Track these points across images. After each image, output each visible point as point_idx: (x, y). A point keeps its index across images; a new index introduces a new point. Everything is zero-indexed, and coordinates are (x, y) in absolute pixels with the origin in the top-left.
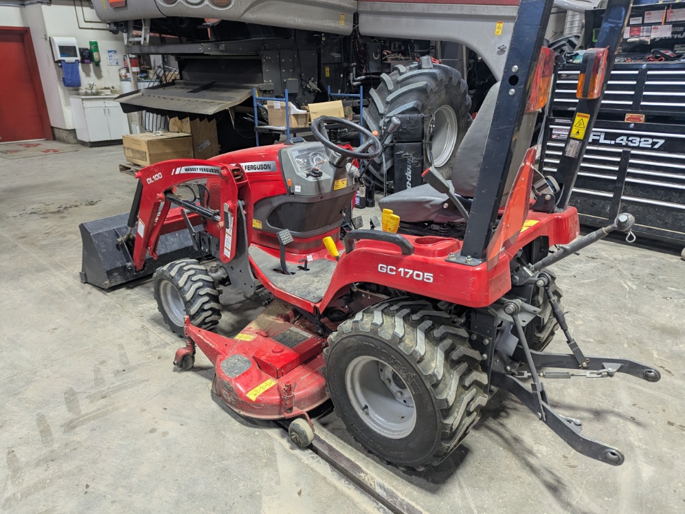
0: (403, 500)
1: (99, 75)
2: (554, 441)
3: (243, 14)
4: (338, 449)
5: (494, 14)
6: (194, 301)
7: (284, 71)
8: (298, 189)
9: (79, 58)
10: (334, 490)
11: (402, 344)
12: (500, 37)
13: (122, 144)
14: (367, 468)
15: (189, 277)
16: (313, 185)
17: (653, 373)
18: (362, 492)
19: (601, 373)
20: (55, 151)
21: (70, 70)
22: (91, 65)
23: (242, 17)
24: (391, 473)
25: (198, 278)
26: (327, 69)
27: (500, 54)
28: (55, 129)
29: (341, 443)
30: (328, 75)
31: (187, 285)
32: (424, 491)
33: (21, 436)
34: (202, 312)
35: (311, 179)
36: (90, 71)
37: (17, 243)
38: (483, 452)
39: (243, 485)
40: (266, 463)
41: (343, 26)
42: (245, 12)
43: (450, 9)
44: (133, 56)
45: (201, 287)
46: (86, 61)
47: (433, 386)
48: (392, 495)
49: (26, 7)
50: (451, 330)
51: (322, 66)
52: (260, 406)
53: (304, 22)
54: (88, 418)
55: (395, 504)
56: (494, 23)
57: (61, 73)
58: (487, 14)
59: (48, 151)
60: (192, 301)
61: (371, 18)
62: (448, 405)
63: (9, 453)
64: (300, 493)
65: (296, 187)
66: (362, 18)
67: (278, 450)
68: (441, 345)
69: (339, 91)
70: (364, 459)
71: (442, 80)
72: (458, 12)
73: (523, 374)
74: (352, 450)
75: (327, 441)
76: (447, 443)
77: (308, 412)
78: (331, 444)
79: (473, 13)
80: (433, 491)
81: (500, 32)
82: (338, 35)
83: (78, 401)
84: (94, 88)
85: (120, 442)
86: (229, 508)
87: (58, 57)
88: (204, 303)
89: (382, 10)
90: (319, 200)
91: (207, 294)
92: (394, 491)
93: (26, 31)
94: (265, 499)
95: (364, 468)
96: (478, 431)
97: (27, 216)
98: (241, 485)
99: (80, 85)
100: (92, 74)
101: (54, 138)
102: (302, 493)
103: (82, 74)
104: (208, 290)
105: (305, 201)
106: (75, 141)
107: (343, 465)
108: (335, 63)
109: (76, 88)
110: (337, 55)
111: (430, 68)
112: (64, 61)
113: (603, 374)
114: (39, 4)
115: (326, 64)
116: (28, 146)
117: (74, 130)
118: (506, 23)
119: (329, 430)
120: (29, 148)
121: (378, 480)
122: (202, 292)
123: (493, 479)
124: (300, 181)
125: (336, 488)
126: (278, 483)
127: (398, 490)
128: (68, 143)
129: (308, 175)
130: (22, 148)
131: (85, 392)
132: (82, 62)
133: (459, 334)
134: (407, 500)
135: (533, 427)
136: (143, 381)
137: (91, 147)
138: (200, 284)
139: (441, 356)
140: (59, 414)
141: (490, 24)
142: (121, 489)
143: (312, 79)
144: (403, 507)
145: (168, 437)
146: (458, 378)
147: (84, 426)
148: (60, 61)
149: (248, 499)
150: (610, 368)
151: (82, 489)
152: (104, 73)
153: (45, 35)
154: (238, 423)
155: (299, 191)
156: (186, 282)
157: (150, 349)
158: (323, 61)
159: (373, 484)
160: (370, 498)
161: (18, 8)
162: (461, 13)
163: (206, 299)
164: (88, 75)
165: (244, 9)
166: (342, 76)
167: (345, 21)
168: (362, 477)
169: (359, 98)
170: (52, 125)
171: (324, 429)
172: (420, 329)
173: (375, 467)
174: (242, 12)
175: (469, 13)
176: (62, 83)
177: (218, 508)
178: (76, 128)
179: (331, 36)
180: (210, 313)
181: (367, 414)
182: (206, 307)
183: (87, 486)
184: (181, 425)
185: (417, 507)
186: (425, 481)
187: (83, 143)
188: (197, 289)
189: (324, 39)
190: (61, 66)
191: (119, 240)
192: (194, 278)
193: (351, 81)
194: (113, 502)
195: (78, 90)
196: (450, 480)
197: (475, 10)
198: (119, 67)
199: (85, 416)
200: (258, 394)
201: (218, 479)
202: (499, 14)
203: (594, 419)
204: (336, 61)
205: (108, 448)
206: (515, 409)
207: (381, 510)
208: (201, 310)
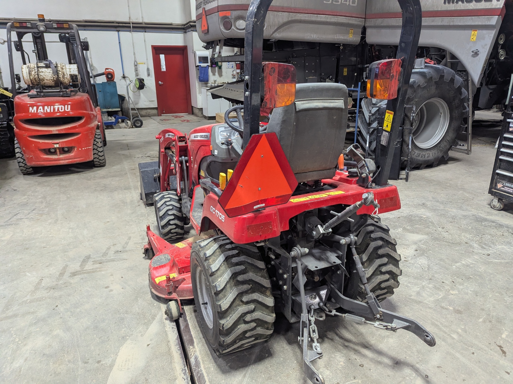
0: (201, 370)
1: (220, 75)
2: (340, 370)
3: (272, 34)
4: (191, 328)
5: (469, 24)
6: (164, 217)
7: (307, 71)
8: (216, 153)
9: (209, 64)
10: (167, 350)
11: (207, 262)
12: (475, 42)
13: (215, 119)
14: (197, 344)
15: (166, 202)
16: (225, 150)
17: (429, 338)
18: (182, 357)
19: (386, 326)
20: (188, 121)
21: (203, 72)
22: (217, 68)
23: (272, 36)
24: (209, 352)
25: (171, 204)
26: (345, 70)
27: (474, 57)
28: (194, 108)
29: (195, 325)
30: (345, 74)
31: (162, 207)
32: (219, 370)
33: (51, 273)
34: (169, 225)
35: (224, 147)
36: (216, 72)
37: (127, 172)
38: (280, 360)
39: (124, 331)
40: (146, 323)
41: (353, 38)
42: (273, 33)
43: (433, 21)
44: (238, 63)
45: (171, 210)
46: (213, 66)
47: (215, 293)
48: (197, 364)
49: (187, 33)
50: (249, 260)
51: (340, 68)
52: (159, 288)
53: (318, 37)
54: (85, 272)
55: (195, 371)
56: (470, 31)
57: (199, 73)
58: (463, 24)
59: (184, 121)
60: (163, 217)
61: (374, 31)
62: (221, 309)
63: (41, 280)
64: (148, 345)
65: (215, 151)
66: (368, 31)
67: (158, 317)
68: (233, 268)
69: (353, 86)
70: (200, 338)
71: (432, 78)
72: (440, 24)
73: (331, 311)
74: (198, 331)
75: (189, 321)
76: (223, 338)
77: (181, 300)
78: (189, 324)
79: (452, 24)
80: (224, 372)
81: (475, 39)
82: (352, 45)
83: (87, 262)
84: (217, 83)
85: (88, 289)
86: (107, 340)
87: (198, 64)
88: (170, 220)
89: (382, 25)
90: (230, 161)
91: (173, 214)
92: (201, 363)
93: (185, 48)
94: (129, 342)
95: (195, 344)
96: (290, 346)
97: (145, 157)
98: (124, 330)
99: (208, 81)
100: (217, 74)
101: (193, 113)
102: (149, 346)
103: (210, 73)
104: (174, 212)
105: (220, 161)
106: (202, 116)
107: (185, 338)
108: (351, 65)
109: (206, 83)
110: (354, 59)
111: (422, 68)
112: (200, 66)
113: (388, 327)
114: (192, 31)
115: (345, 66)
116: (177, 117)
117: (202, 108)
118: (480, 31)
119: (195, 315)
120: (176, 119)
121: (198, 353)
122: (170, 213)
123: (271, 379)
124: (218, 147)
125: (170, 349)
126: (142, 335)
127: (203, 363)
128: (198, 117)
129: (223, 144)
130: (173, 118)
131: (94, 259)
132: (212, 66)
133: (256, 264)
134: (204, 372)
135: (333, 356)
136: (125, 259)
137: (208, 120)
138: (171, 207)
139: (228, 275)
140: (75, 266)
141: (466, 32)
142: (69, 313)
143: (331, 77)
144: (197, 375)
145: (111, 293)
146: (236, 293)
147: (80, 276)
148: (198, 66)
149: (120, 339)
150: (396, 324)
151: (54, 307)
152: (224, 73)
153: (193, 50)
154: (151, 296)
155: (217, 154)
156: (162, 205)
157: (142, 243)
158: (341, 64)
159: (192, 355)
160: (184, 362)
161: (183, 34)
162: (442, 24)
163: (172, 217)
164: (214, 74)
165: (273, 31)
166: (356, 74)
167: (354, 34)
168: (190, 348)
169: (357, 91)
170: (192, 105)
171: (193, 314)
172: (224, 255)
173: (203, 345)
174: (271, 33)
175: (448, 24)
176: (198, 79)
177: (102, 338)
178: (203, 107)
179: (346, 46)
180: (174, 227)
181: (206, 308)
182: (171, 222)
183: (57, 306)
184: (123, 288)
185: (206, 378)
186: (225, 365)
187: (205, 117)
188: (167, 210)
189: (341, 48)
190: (198, 69)
191: (155, 176)
192: (168, 203)
193: (364, 79)
194: (61, 318)
195: (207, 84)
196: (241, 369)
197: (453, 21)
198: (233, 69)
199: (85, 270)
200: (161, 280)
201: (116, 323)
202: (473, 24)
203: (390, 366)
204: (353, 64)
205: (80, 290)
206: (332, 340)
207: (184, 371)
208: (168, 224)
